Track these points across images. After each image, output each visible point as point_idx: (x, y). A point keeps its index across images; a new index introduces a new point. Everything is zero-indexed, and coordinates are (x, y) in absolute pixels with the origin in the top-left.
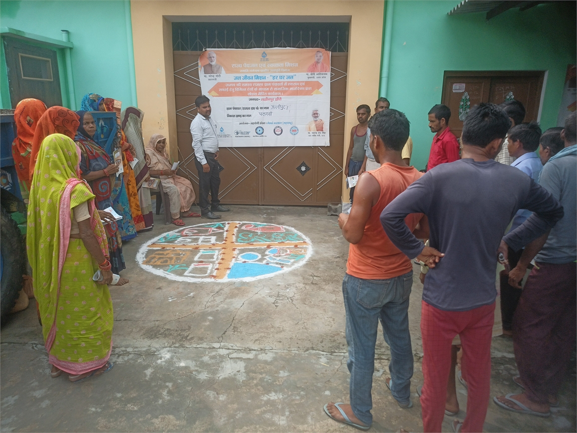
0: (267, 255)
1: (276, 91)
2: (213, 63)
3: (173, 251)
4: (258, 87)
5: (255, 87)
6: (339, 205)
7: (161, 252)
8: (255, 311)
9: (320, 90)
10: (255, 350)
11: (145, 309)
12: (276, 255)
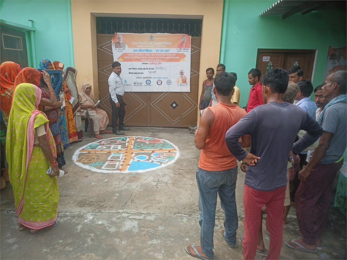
0: (152, 157)
1: (158, 59)
2: (121, 42)
3: (95, 154)
4: (148, 56)
5: (146, 56)
6: (196, 127)
7: (88, 155)
8: (145, 191)
9: (185, 59)
10: (144, 214)
11: (77, 189)
12: (158, 157)
